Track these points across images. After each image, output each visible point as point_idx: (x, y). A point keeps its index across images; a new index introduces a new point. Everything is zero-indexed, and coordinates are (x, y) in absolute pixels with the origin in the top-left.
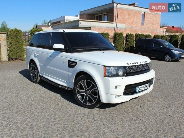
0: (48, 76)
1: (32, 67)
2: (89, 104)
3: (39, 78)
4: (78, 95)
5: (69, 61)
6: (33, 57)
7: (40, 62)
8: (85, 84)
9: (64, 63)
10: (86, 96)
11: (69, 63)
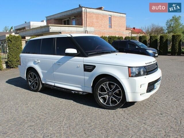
0: (55, 83)
1: (31, 75)
2: (112, 105)
3: (41, 86)
4: (99, 98)
5: (84, 65)
6: (31, 64)
7: (42, 69)
8: (107, 86)
9: (78, 67)
10: (109, 98)
11: (84, 67)
